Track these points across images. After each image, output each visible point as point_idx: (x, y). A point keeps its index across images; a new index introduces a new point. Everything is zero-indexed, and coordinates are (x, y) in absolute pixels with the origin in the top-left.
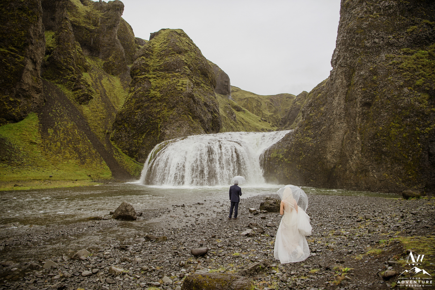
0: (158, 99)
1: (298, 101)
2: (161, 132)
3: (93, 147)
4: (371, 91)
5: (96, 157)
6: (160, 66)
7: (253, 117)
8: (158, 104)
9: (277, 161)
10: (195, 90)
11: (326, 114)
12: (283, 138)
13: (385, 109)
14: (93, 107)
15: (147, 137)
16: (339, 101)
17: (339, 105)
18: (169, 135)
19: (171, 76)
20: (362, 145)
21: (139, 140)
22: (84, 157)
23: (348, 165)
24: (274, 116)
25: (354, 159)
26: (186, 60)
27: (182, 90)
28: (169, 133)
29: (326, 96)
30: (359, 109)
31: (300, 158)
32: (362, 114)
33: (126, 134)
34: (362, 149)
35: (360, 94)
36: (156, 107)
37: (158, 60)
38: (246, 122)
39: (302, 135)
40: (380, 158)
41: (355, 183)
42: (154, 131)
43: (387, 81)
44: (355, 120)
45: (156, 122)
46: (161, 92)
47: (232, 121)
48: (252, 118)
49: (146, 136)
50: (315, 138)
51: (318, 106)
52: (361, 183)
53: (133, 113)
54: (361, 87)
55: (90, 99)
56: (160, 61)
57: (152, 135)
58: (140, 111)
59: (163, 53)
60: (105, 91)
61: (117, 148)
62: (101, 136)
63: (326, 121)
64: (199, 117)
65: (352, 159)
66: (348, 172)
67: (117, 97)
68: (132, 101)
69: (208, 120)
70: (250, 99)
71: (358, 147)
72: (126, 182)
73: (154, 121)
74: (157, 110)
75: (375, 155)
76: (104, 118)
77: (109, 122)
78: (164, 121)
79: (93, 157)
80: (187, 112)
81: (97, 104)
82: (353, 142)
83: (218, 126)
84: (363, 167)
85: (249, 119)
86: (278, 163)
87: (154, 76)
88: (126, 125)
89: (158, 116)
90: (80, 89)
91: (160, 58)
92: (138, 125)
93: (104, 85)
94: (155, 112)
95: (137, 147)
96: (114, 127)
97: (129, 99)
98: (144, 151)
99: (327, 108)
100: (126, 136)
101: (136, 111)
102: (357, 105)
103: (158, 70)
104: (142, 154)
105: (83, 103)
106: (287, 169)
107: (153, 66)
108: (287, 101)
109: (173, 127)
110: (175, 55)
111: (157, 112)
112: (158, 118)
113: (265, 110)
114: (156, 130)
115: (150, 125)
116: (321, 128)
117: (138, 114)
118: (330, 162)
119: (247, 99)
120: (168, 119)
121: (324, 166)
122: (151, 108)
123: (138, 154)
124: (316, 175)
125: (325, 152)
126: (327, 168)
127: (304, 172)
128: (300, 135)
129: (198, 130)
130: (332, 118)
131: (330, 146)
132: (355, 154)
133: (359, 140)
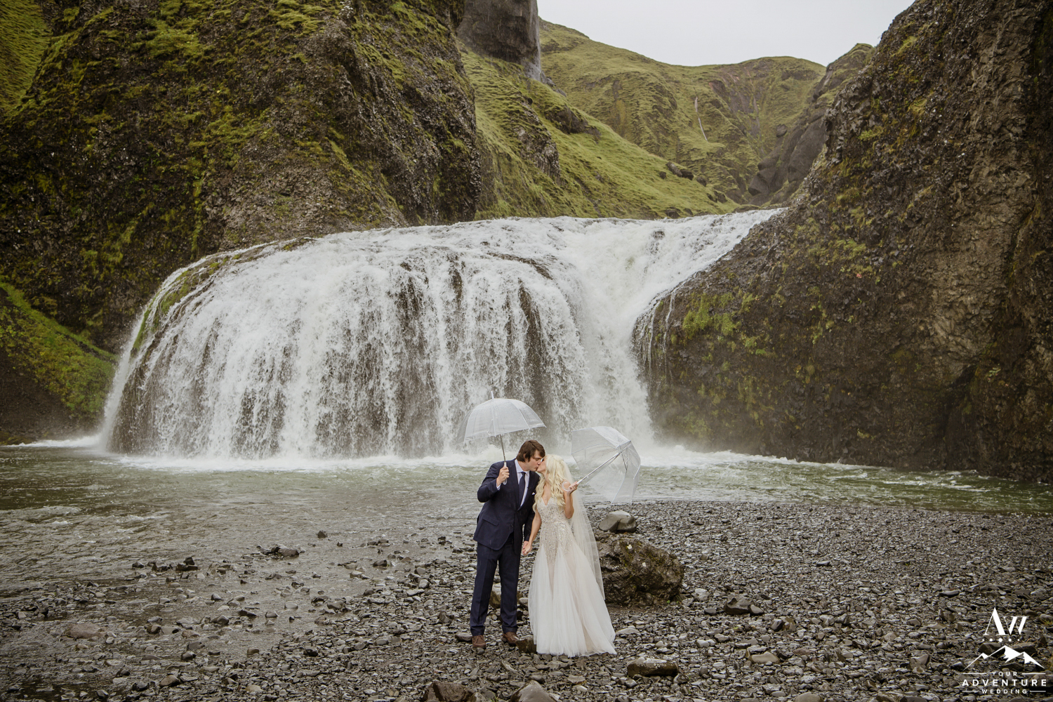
0: (189, 66)
2: (205, 215)
7: (632, 159)
8: (190, 89)
9: (710, 344)
10: (363, 28)
11: (935, 129)
12: (737, 246)
15: (142, 238)
16: (1001, 64)
17: (998, 86)
18: (240, 231)
21: (109, 250)
23: (1030, 366)
24: (729, 156)
27: (298, 24)
28: (240, 221)
29: (940, 45)
31: (810, 333)
33: (47, 223)
36: (182, 101)
38: (602, 180)
42: (172, 211)
45: (182, 171)
46: (203, 32)
47: (541, 173)
48: (629, 164)
49: (138, 234)
50: (881, 244)
51: (898, 97)
53: (75, 126)
57: (166, 229)
58: (108, 117)
63: (931, 162)
64: (381, 152)
66: (1029, 398)
67: (9, 54)
68: (69, 71)
69: (424, 166)
70: (625, 83)
72: (32, 440)
73: (175, 167)
74: (189, 116)
78: (216, 166)
80: (322, 128)
83: (469, 195)
85: (614, 168)
86: (715, 356)
88: (44, 183)
89: (193, 144)
92: (99, 184)
94: (175, 122)
95: (96, 281)
98: (131, 303)
99: (943, 104)
100: (43, 233)
101: (89, 120)
106: (755, 384)
108: (786, 88)
109: (258, 196)
111: (186, 126)
112: (193, 155)
113: (689, 130)
114: (183, 207)
115: (156, 182)
116: (911, 196)
117: (97, 134)
118: (946, 352)
119: (613, 80)
120: (236, 157)
121: (919, 371)
122: (158, 108)
123: (101, 312)
124: (881, 409)
125: (925, 308)
126: (932, 379)
127: (827, 396)
128: (812, 228)
129: (375, 208)
130: (962, 147)
131: (946, 280)
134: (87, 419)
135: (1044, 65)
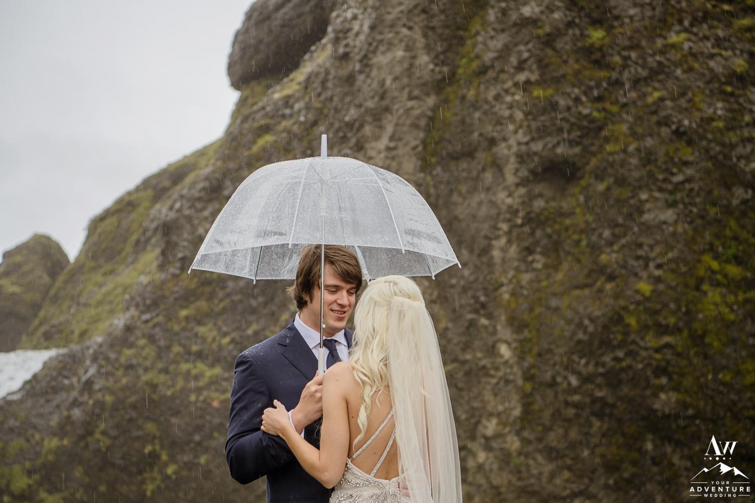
4: (577, 100)
13: (661, 190)
16: (393, 158)
20: (529, 386)
30: (510, 195)
31: (143, 482)
32: (528, 220)
34: (526, 406)
35: (519, 115)
40: (635, 455)
43: (662, 52)
44: (485, 251)
54: (528, 82)
71: (505, 399)
75: (604, 436)
132: (487, 438)
133: (506, 362)
135: (438, 163)
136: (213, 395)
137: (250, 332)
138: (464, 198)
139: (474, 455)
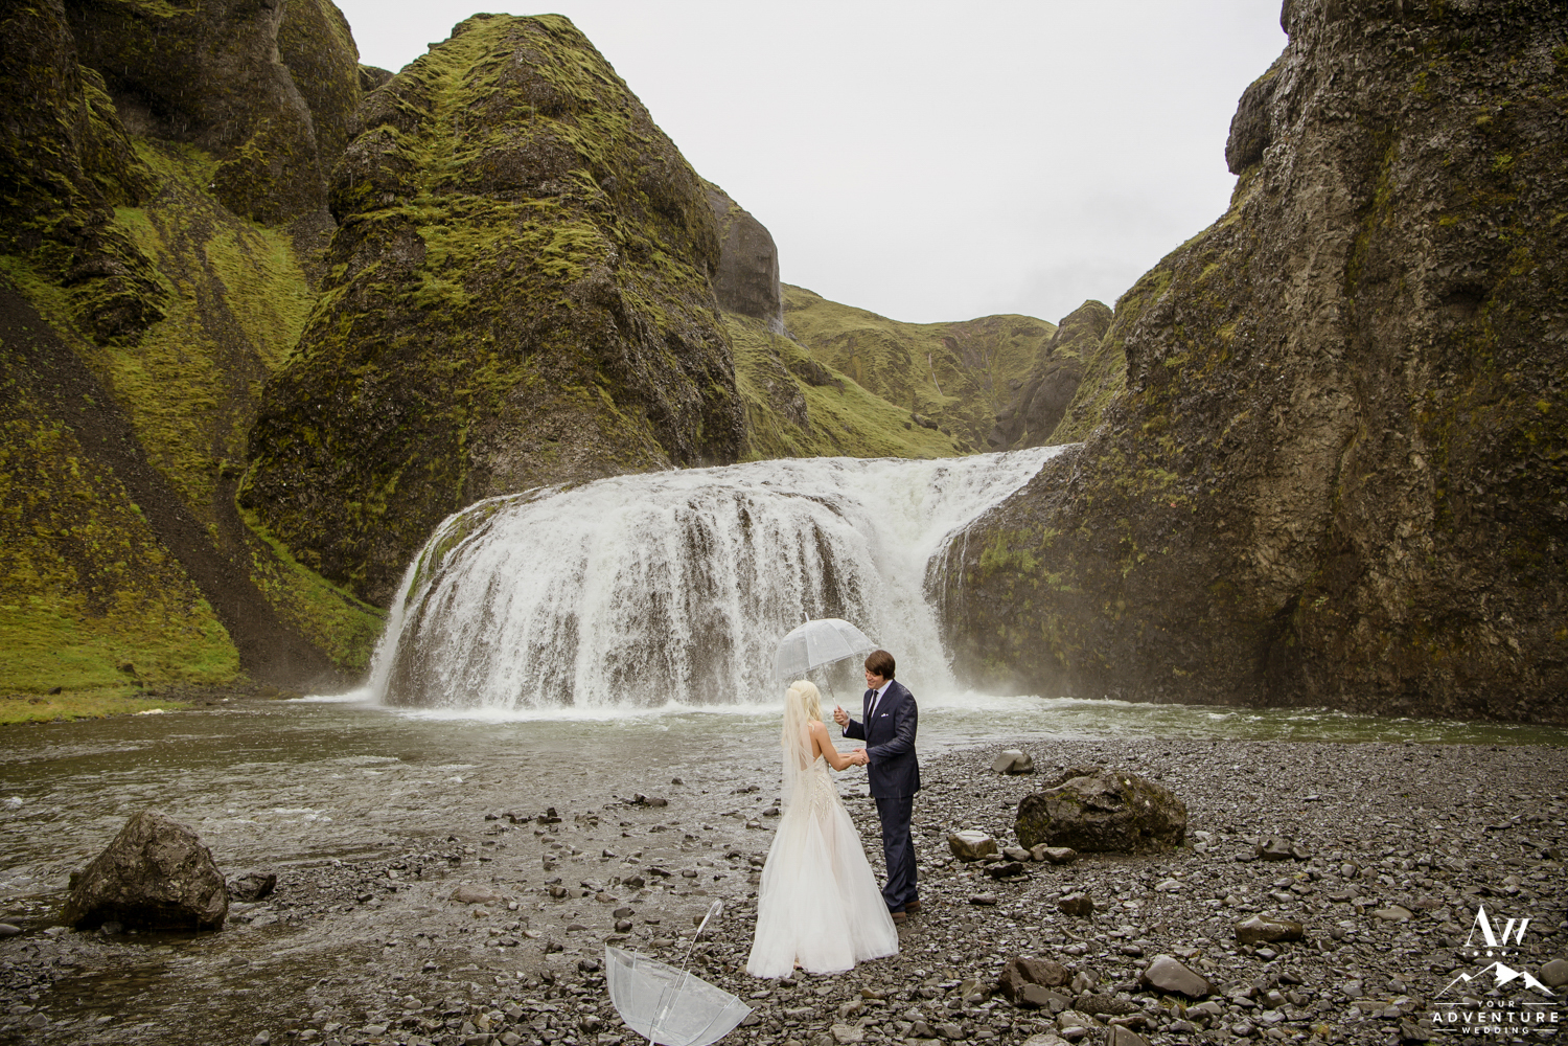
0: (454, 316)
1: (1064, 341)
2: (470, 462)
3: (153, 538)
4: (1483, 225)
5: (165, 582)
6: (467, 169)
7: (877, 411)
8: (456, 338)
9: (1010, 582)
10: (627, 276)
11: (1248, 353)
12: (1032, 481)
14: (161, 357)
15: (405, 487)
16: (1316, 285)
17: (1314, 308)
18: (507, 478)
19: (516, 210)
20: (1441, 493)
21: (373, 501)
22: (105, 582)
23: (1363, 593)
24: (964, 410)
25: (1398, 563)
26: (585, 145)
27: (564, 271)
28: (506, 468)
29: (1247, 270)
30: (1420, 319)
31: (1120, 567)
32: (1438, 340)
33: (310, 475)
34: (1439, 511)
35: (1427, 243)
36: (448, 349)
37: (456, 142)
38: (850, 432)
39: (1131, 458)
40: (1536, 556)
41: (1403, 680)
42: (437, 461)
44: (1399, 371)
45: (448, 419)
46: (469, 282)
47: (790, 423)
48: (874, 415)
49: (403, 484)
50: (1195, 472)
51: (1204, 323)
52: (1437, 678)
53: (341, 378)
54: (1434, 211)
55: (150, 323)
56: (469, 146)
57: (430, 478)
58: (374, 368)
59: (479, 111)
60: (219, 292)
61: (267, 539)
62: (197, 488)
63: (1246, 387)
64: (646, 397)
65: (1384, 565)
66: (1362, 627)
67: (274, 316)
68: (337, 324)
69: (687, 412)
70: (861, 339)
71: (1419, 505)
72: (301, 695)
73: (440, 416)
74: (454, 365)
75: (1508, 538)
76: (210, 407)
77: (235, 424)
78: (481, 413)
79: (149, 581)
80: (588, 373)
81: (179, 345)
82: (1393, 481)
83: (732, 440)
84: (1444, 601)
85: (860, 418)
86: (1015, 594)
87: (437, 212)
88: (310, 435)
89: (458, 392)
90: (102, 274)
91: (466, 133)
92: (364, 435)
93: (217, 261)
94: (440, 371)
95: (360, 533)
96: (259, 446)
97: (327, 313)
98: (394, 555)
99: (1254, 328)
100: (308, 486)
101: (355, 372)
102: (1412, 302)
103: (458, 188)
104: (384, 567)
105: (113, 339)
106: (1060, 623)
107: (433, 169)
109: (524, 442)
110: (535, 122)
111: (451, 374)
112: (457, 403)
113: (923, 384)
114: (448, 456)
115: (421, 431)
116: (1225, 421)
117: (363, 385)
118: (1269, 581)
119: (849, 337)
120: (502, 403)
121: (1240, 603)
122: (424, 357)
123: (364, 565)
124: (1198, 644)
125: (1247, 537)
126: (1253, 611)
127: (1140, 633)
128: (1118, 458)
129: (643, 453)
130: (1281, 369)
131: (1269, 507)
132: (1403, 539)
133: (1420, 471)
134: (354, 673)
135: (1359, 287)
136: (1171, 497)
137: (1199, 443)
138: (1382, 321)
139: (1393, 553)
